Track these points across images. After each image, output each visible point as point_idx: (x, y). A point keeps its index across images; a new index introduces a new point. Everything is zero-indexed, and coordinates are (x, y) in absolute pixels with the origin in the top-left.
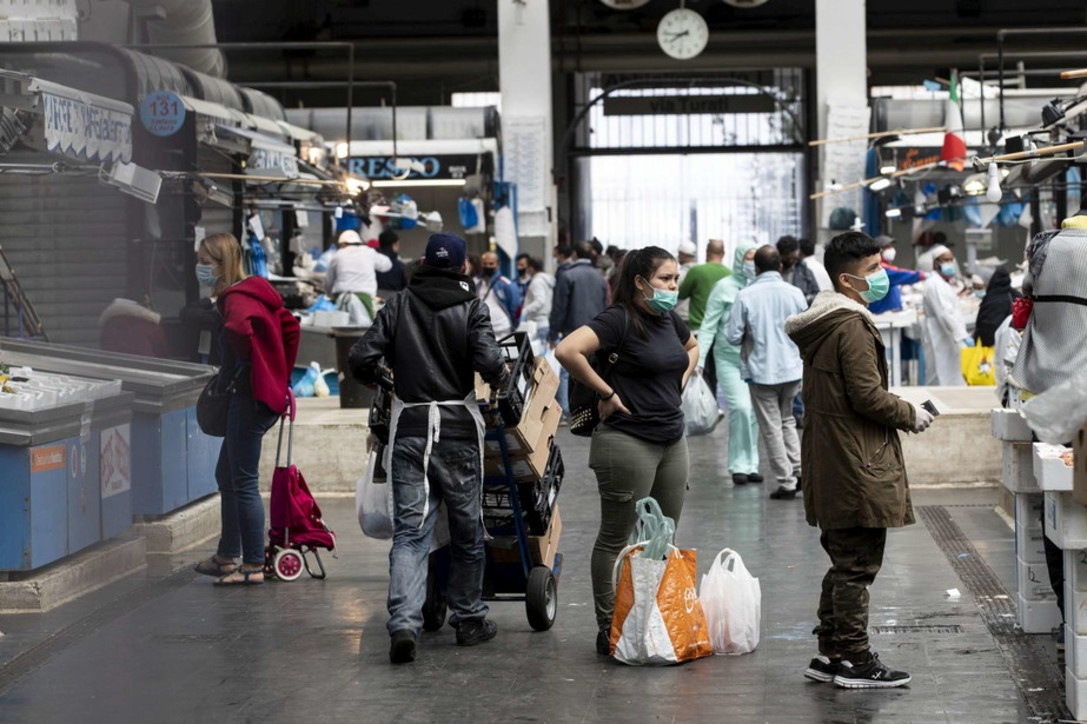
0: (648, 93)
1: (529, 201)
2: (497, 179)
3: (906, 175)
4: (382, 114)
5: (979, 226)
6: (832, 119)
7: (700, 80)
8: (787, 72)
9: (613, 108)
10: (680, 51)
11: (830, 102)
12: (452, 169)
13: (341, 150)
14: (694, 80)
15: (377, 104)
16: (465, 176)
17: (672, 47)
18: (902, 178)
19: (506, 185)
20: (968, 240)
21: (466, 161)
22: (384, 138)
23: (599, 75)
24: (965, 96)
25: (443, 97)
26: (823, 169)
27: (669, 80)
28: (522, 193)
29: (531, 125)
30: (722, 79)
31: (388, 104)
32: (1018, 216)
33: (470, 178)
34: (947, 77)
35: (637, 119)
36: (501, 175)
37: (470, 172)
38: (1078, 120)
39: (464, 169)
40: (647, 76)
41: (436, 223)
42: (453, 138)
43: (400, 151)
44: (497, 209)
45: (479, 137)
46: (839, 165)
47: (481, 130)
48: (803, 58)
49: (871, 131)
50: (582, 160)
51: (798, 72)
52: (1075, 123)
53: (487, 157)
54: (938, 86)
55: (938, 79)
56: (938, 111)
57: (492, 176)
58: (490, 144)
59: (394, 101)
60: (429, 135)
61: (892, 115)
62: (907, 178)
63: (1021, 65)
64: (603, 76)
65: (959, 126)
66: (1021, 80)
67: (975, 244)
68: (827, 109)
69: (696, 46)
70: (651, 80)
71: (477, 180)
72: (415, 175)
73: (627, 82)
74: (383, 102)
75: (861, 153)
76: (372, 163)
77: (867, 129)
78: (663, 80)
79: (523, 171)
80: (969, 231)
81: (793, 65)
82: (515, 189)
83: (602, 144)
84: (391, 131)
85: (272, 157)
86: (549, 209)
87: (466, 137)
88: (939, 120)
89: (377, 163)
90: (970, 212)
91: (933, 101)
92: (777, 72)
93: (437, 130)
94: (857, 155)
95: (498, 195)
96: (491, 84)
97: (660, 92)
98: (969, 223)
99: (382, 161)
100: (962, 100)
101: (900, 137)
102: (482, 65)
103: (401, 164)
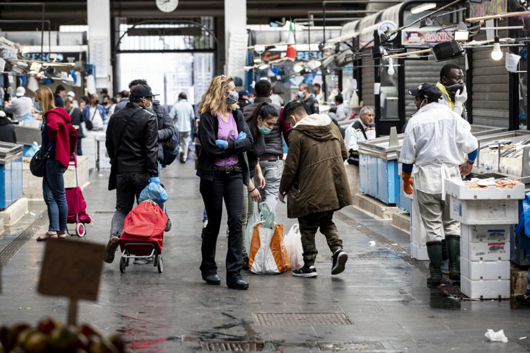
0: (147, 26)
1: (101, 72)
2: (87, 63)
3: (275, 63)
4: (37, 34)
5: (295, 85)
6: (232, 38)
7: (175, 21)
8: (207, 18)
9: (131, 32)
10: (166, 9)
11: (231, 31)
12: (69, 59)
13: (26, 49)
14: (172, 21)
15: (35, 30)
16: (74, 62)
17: (163, 7)
18: (273, 64)
19: (91, 66)
20: (292, 91)
21: (75, 55)
22: (38, 45)
23: (125, 18)
24: (296, 30)
25: (56, 27)
26: (228, 60)
27: (156, 21)
28: (98, 69)
29: (102, 40)
30: (179, 21)
31: (40, 30)
32: (312, 81)
33: (77, 62)
34: (281, 21)
35: (142, 37)
36: (89, 61)
37: (77, 60)
38: (352, 40)
39: (74, 58)
40: (147, 19)
41: (71, 82)
42: (67, 45)
43: (52, 51)
44: (87, 75)
45: (80, 45)
46: (235, 58)
47: (81, 42)
48: (217, 13)
49: (248, 46)
50: (117, 55)
51: (211, 18)
52: (351, 41)
53: (84, 53)
54: (277, 25)
55: (277, 22)
56: (278, 35)
57: (86, 62)
58: (85, 48)
59: (49, 29)
60: (58, 44)
61: (258, 37)
62: (275, 64)
63: (312, 16)
64: (127, 19)
65: (294, 42)
66: (312, 23)
67: (294, 93)
68: (230, 34)
69: (173, 6)
70: (148, 21)
71: (80, 63)
72: (58, 60)
73: (143, 22)
74: (37, 29)
75: (244, 55)
76: (33, 55)
77: (246, 44)
78: (154, 21)
79: (98, 59)
80: (292, 87)
81: (209, 15)
82: (95, 67)
83: (127, 48)
84: (40, 42)
85: (9, 52)
86: (109, 76)
87: (74, 45)
88: (278, 39)
89: (36, 56)
90: (292, 80)
91: (275, 31)
92: (202, 18)
93: (61, 42)
94: (242, 54)
95: (88, 70)
96: (83, 21)
97: (152, 26)
98: (291, 83)
99: (38, 55)
100: (295, 31)
101: (276, 46)
102: (79, 13)
103: (52, 56)
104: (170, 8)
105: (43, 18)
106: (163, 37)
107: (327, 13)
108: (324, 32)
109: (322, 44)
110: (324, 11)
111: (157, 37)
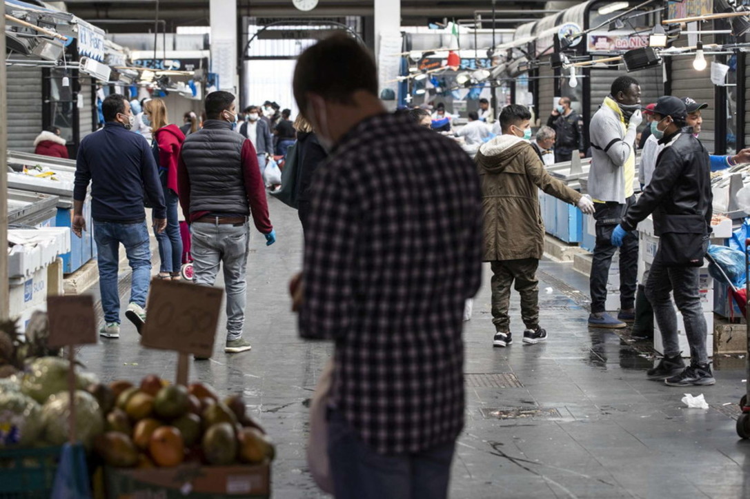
0: (281, 28)
1: (225, 83)
2: (209, 71)
3: (434, 72)
4: (149, 37)
5: (458, 99)
6: (382, 43)
7: (314, 21)
8: (353, 18)
9: (262, 35)
10: (304, 7)
11: (381, 34)
12: (187, 66)
13: (136, 55)
14: (311, 21)
15: (147, 32)
16: (193, 70)
17: (300, 5)
18: (432, 74)
19: (214, 75)
20: (455, 106)
21: (195, 62)
22: (150, 49)
23: (255, 18)
24: (460, 32)
26: (378, 68)
27: (291, 21)
28: (221, 79)
29: (227, 44)
30: (320, 22)
31: (153, 32)
32: (479, 95)
33: (197, 71)
34: (441, 22)
35: (275, 41)
36: (211, 69)
37: (197, 67)
38: (527, 45)
39: (193, 66)
40: (281, 19)
42: (185, 50)
43: (167, 57)
44: (209, 87)
45: (201, 50)
46: (386, 66)
47: (202, 47)
48: (365, 12)
49: (403, 51)
50: (245, 62)
51: (358, 19)
52: (526, 47)
53: (205, 60)
54: (437, 27)
55: (437, 23)
56: (438, 40)
57: (207, 70)
58: (206, 54)
59: (164, 30)
60: (174, 48)
61: (414, 41)
62: (434, 74)
63: (479, 17)
64: (257, 19)
65: (457, 48)
66: (479, 25)
67: (457, 108)
68: (380, 38)
69: (312, 4)
70: (282, 21)
71: (200, 72)
72: (174, 68)
73: (276, 22)
74: (150, 31)
75: (398, 62)
76: (145, 62)
77: (400, 49)
78: (288, 21)
79: (222, 67)
80: (455, 101)
81: (356, 15)
82: (218, 76)
83: (257, 54)
84: (153, 46)
85: (116, 58)
86: (235, 87)
87: (193, 49)
88: (438, 44)
89: (148, 63)
90: (454, 93)
91: (435, 34)
92: (347, 18)
93: (178, 47)
94: (395, 62)
95: (210, 80)
96: (205, 22)
97: (287, 28)
98: (453, 97)
99: (150, 61)
100: (458, 34)
101: (436, 52)
102: (200, 12)
103: (167, 63)
104: (309, 6)
105: (157, 18)
106: (300, 41)
107: (496, 13)
108: (494, 35)
109: (491, 50)
110: (493, 10)
111: (293, 41)
